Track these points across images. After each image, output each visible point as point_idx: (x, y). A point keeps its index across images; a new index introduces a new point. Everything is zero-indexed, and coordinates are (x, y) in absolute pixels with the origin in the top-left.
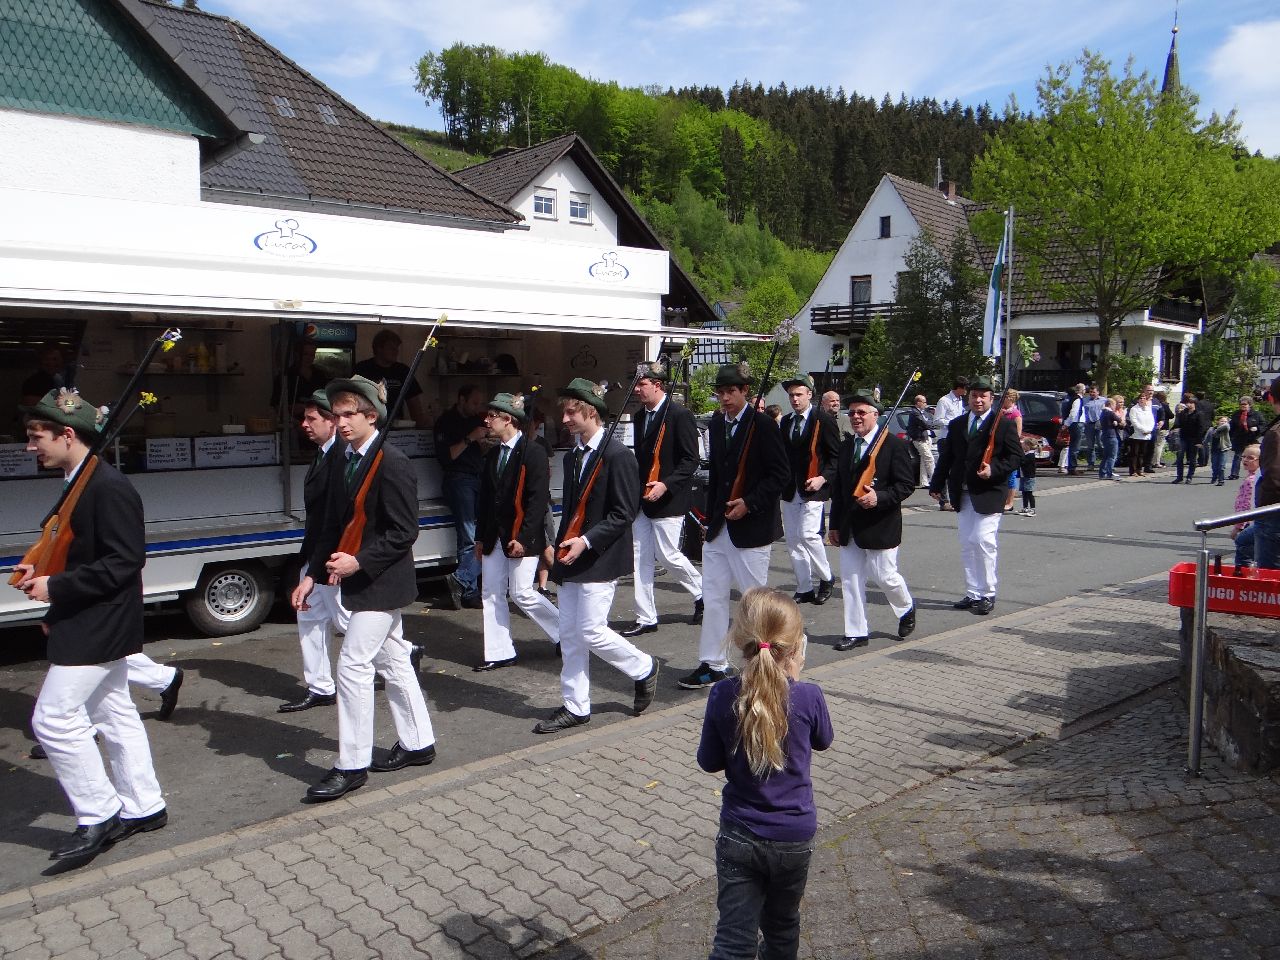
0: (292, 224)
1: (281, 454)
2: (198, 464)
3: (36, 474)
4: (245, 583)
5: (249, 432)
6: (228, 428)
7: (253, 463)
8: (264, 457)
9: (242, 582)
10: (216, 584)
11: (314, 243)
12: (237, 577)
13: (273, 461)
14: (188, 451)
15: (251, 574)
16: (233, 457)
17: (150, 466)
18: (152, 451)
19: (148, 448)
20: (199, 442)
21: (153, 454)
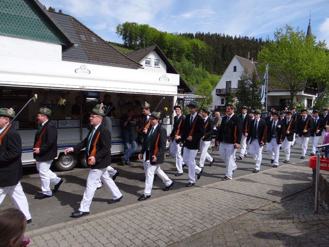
0: (84, 67)
1: (80, 125)
2: (59, 127)
3: (18, 129)
4: (70, 158)
5: (72, 119)
6: (67, 118)
7: (73, 127)
8: (76, 126)
9: (69, 157)
10: (63, 158)
11: (89, 71)
12: (68, 156)
13: (78, 127)
14: (57, 124)
15: (72, 155)
16: (68, 125)
20: (59, 121)
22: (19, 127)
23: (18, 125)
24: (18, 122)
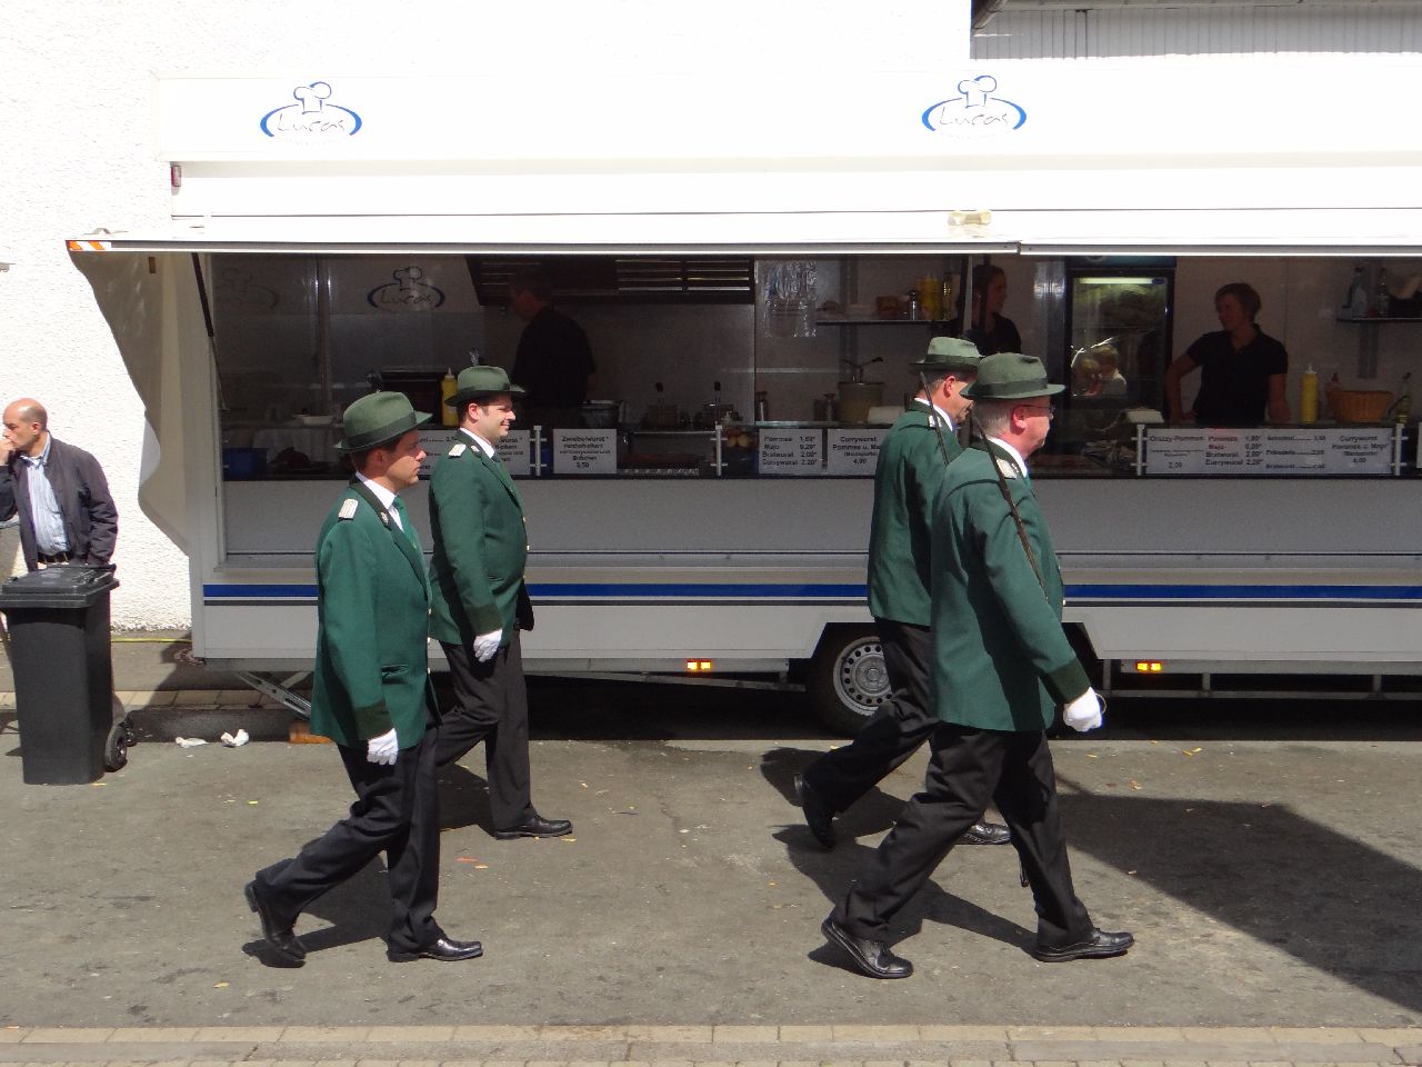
0: (986, 84)
2: (830, 471)
3: (614, 471)
6: (875, 415)
10: (853, 656)
12: (873, 647)
14: (818, 448)
17: (764, 468)
18: (767, 446)
19: (762, 443)
20: (835, 436)
21: (769, 451)
22: (620, 465)
23: (614, 448)
24: (613, 432)
